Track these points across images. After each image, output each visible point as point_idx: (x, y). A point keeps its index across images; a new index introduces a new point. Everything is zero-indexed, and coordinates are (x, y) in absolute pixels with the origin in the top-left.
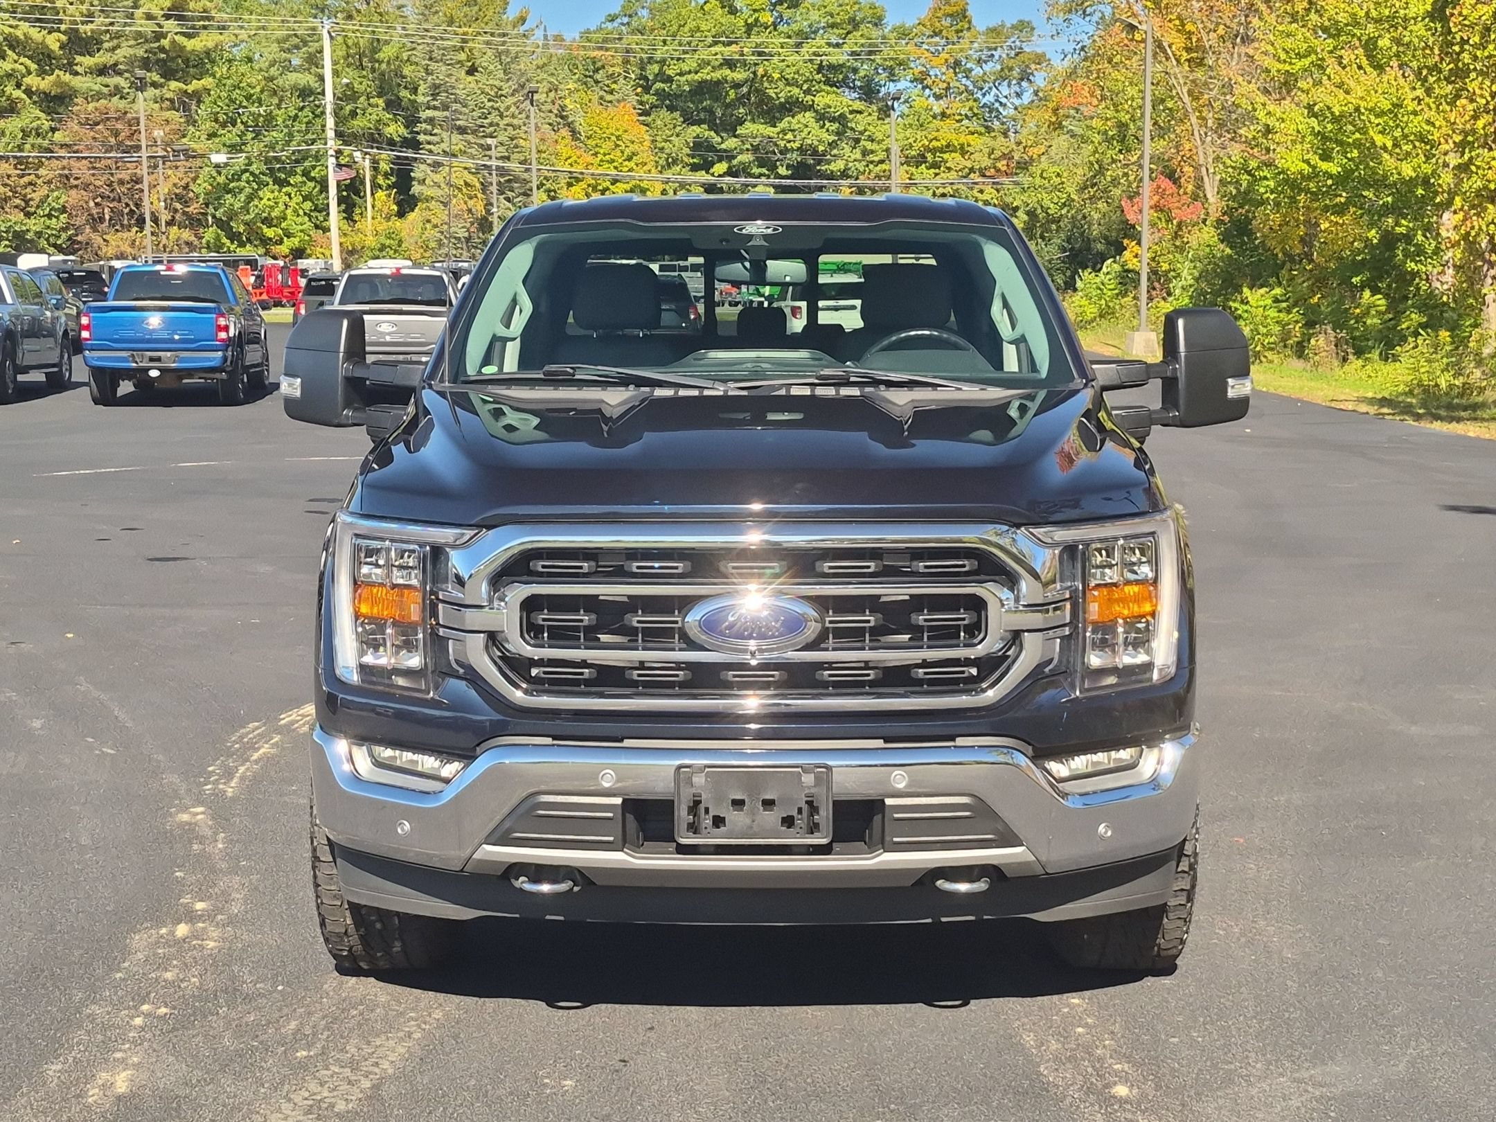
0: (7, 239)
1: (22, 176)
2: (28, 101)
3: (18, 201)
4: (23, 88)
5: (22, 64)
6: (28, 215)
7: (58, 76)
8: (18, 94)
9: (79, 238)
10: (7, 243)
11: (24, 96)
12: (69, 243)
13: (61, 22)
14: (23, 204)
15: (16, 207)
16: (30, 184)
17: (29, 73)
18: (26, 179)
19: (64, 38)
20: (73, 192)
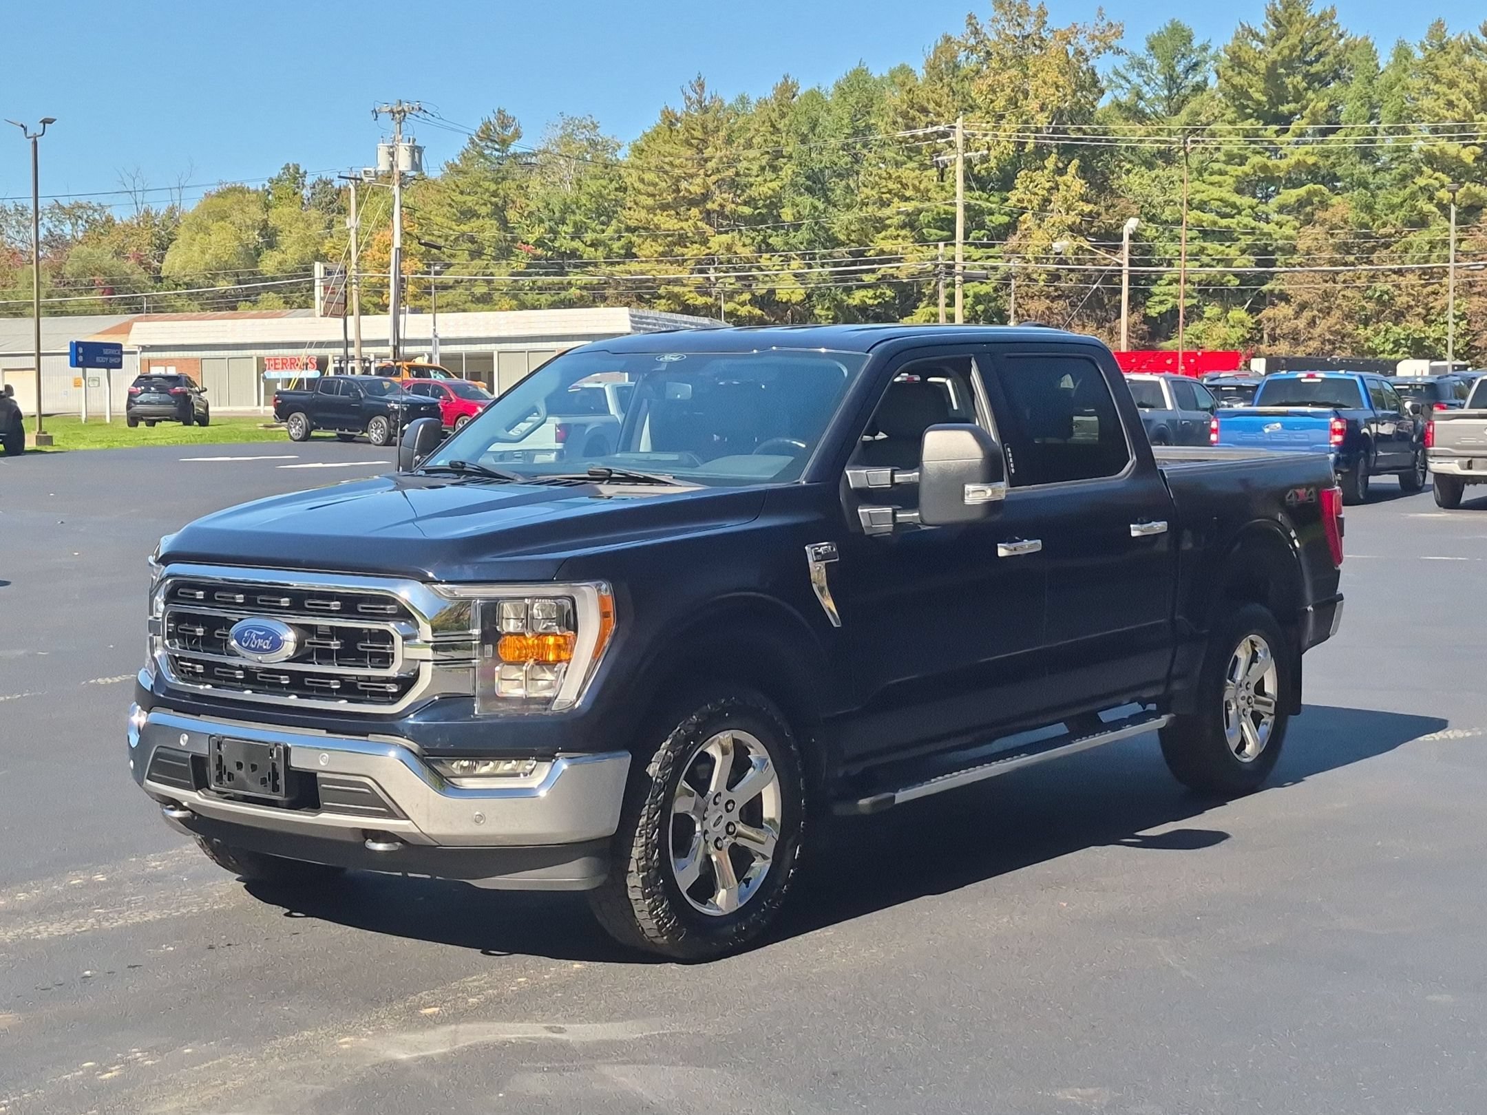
0: (1406, 346)
1: (1424, 286)
2: (1439, 213)
3: (1420, 310)
4: (1435, 201)
5: (1436, 179)
6: (1429, 323)
7: (1469, 188)
8: (1430, 207)
9: (1476, 344)
10: (1406, 349)
11: (1435, 209)
12: (1467, 348)
13: (1476, 138)
14: (1424, 312)
15: (1418, 315)
16: (1433, 293)
17: (1443, 186)
18: (1430, 289)
19: (1479, 150)
20: (1475, 299)
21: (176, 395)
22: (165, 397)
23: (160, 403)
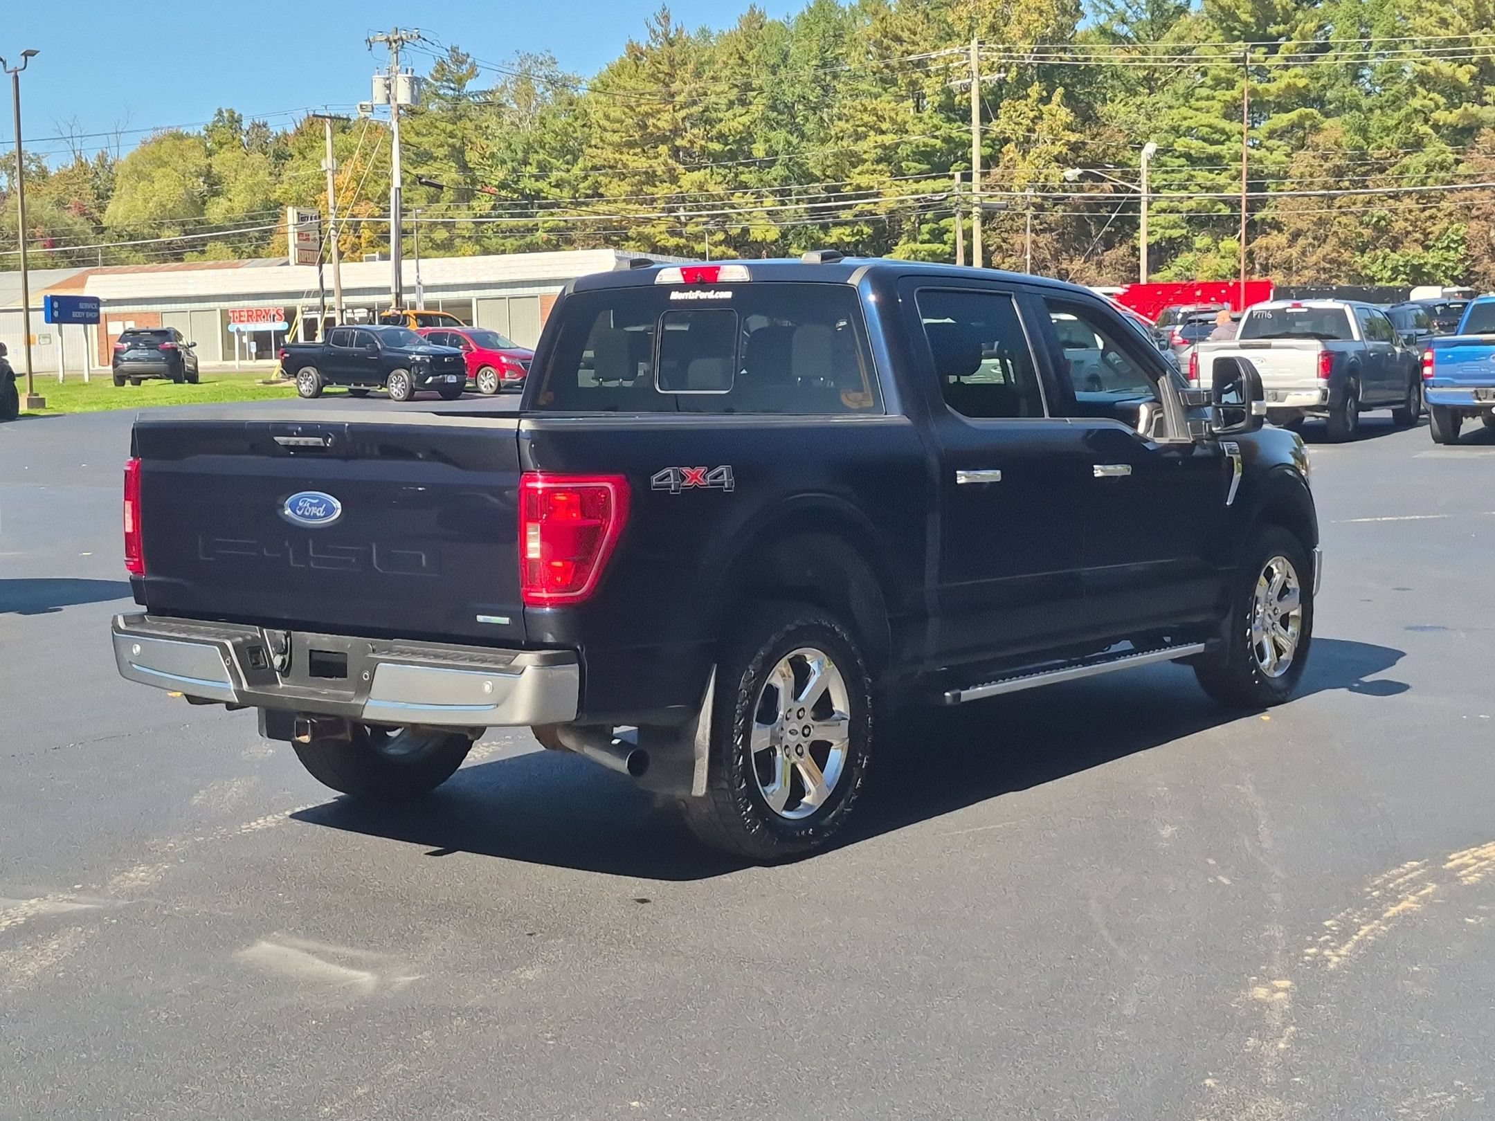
0: (1405, 273)
1: (1424, 210)
2: (1434, 135)
3: (1417, 235)
4: (1430, 123)
5: (1431, 99)
6: (1427, 248)
7: (1466, 109)
8: (1427, 129)
9: (1477, 269)
10: (1404, 276)
11: (1430, 131)
12: (1465, 274)
13: (1472, 52)
14: (1422, 237)
15: (1416, 241)
16: (1431, 217)
17: (1437, 107)
18: (1427, 213)
19: (1475, 69)
20: (1473, 224)
21: (166, 350)
22: (154, 353)
23: (150, 360)
